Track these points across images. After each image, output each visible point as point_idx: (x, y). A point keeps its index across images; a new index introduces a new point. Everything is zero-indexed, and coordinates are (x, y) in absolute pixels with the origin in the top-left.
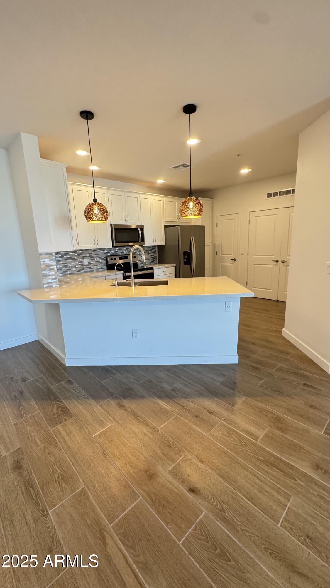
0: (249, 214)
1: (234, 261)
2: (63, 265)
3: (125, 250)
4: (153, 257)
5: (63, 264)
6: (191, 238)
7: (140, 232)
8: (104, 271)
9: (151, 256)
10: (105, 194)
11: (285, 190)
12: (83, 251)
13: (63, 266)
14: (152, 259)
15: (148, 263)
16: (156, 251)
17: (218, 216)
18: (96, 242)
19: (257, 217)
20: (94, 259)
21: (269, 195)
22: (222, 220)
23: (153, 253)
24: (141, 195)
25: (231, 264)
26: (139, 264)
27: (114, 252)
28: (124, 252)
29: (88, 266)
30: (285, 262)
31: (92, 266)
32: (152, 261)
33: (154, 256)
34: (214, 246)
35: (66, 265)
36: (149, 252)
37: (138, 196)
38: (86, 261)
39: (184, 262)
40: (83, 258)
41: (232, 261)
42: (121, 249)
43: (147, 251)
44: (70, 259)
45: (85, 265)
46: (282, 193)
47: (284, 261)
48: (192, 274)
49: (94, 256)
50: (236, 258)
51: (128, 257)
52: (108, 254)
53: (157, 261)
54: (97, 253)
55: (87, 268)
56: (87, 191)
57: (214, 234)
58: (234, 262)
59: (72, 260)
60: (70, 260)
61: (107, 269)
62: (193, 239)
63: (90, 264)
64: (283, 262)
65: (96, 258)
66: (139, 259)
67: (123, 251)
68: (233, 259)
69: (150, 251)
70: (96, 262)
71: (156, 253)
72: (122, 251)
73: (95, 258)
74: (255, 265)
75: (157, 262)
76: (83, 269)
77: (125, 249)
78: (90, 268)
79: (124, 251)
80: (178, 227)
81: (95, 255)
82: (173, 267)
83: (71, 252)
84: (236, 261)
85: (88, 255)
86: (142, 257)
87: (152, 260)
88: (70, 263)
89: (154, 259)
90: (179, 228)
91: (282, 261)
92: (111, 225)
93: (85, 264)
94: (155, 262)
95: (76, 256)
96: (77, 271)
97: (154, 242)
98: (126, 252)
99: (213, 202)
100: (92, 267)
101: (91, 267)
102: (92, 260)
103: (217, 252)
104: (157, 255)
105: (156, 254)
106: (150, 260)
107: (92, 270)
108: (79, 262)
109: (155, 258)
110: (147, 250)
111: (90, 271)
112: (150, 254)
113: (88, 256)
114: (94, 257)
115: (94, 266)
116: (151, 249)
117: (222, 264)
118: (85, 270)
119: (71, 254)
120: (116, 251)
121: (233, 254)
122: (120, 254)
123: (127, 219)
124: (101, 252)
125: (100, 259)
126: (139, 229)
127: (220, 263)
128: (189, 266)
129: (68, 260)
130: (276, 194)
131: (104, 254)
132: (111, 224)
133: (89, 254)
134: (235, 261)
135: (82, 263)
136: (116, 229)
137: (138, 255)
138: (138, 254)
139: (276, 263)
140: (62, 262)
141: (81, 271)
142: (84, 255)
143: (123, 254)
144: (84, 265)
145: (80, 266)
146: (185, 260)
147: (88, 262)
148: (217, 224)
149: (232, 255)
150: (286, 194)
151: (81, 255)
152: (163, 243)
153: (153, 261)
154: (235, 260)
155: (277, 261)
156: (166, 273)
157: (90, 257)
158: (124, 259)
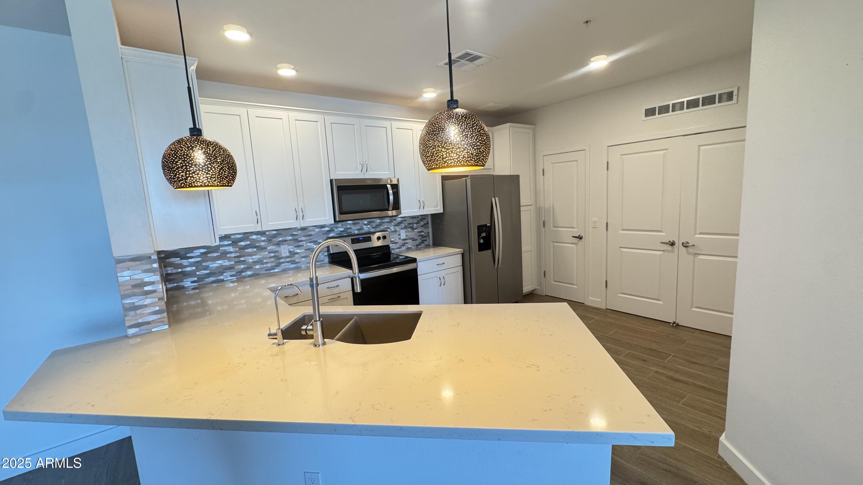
0: (608, 150)
1: (578, 239)
2: (237, 260)
3: (365, 225)
4: (423, 233)
5: (235, 257)
6: (493, 199)
7: (391, 192)
8: (324, 266)
9: (419, 232)
10: (319, 123)
11: (685, 100)
12: (279, 232)
13: (235, 262)
14: (420, 237)
15: (413, 246)
16: (427, 223)
17: (544, 156)
18: (300, 214)
19: (623, 156)
20: (303, 245)
21: (650, 112)
22: (553, 163)
23: (422, 226)
24: (393, 123)
25: (574, 246)
26: (393, 249)
27: (343, 229)
28: (363, 229)
29: (288, 260)
30: (689, 247)
31: (296, 258)
32: (420, 241)
33: (425, 233)
34: (539, 211)
35: (242, 259)
36: (415, 225)
37: (387, 124)
38: (284, 250)
39: (480, 244)
40: (279, 244)
41: (575, 240)
42: (359, 223)
43: (410, 224)
44: (251, 248)
45: (283, 258)
46: (678, 107)
47: (688, 243)
48: (496, 267)
49: (302, 239)
50: (582, 234)
51: (370, 237)
52: (330, 233)
53: (430, 241)
54: (308, 234)
55: (288, 262)
56: (281, 119)
57: (538, 188)
58: (579, 241)
59: (255, 250)
60: (250, 250)
61: (329, 263)
62: (496, 201)
63: (292, 254)
64: (685, 245)
65: (307, 243)
66: (395, 239)
67: (362, 227)
68: (577, 236)
69: (417, 223)
70: (305, 250)
71: (428, 227)
72: (359, 227)
73: (304, 243)
74: (623, 249)
75: (431, 244)
76: (278, 265)
77: (366, 222)
78: (293, 262)
79: (365, 227)
80: (466, 179)
81: (305, 236)
82: (459, 255)
83: (252, 233)
84: (583, 239)
85: (291, 238)
86: (399, 235)
87: (420, 239)
88: (250, 255)
89: (423, 238)
90: (469, 181)
91: (683, 243)
92: (331, 181)
93: (283, 255)
94: (426, 243)
95: (264, 241)
96: (266, 270)
97: (422, 207)
98: (367, 229)
99: (534, 130)
100: (297, 260)
101: (295, 261)
102: (299, 246)
103: (544, 221)
104: (430, 230)
105: (428, 229)
106: (417, 240)
107: (298, 265)
108: (269, 253)
109: (426, 237)
110: (411, 222)
111: (293, 269)
112: (416, 229)
113: (290, 240)
114: (302, 241)
115: (302, 257)
116: (417, 219)
117: (555, 244)
118: (283, 266)
119: (254, 237)
120: (348, 226)
121: (576, 227)
122: (356, 232)
123: (364, 167)
124: (317, 230)
125: (314, 244)
126: (389, 186)
127: (552, 243)
128: (489, 252)
129: (246, 251)
130: (664, 110)
131: (323, 234)
132: (331, 178)
133: (292, 236)
134: (581, 240)
135: (276, 254)
136: (339, 188)
137: (392, 232)
138: (393, 230)
139: (669, 248)
140: (233, 255)
141: (275, 269)
142: (281, 239)
143: (362, 232)
144: (280, 256)
145: (273, 259)
146: (482, 241)
147: (290, 252)
148: (543, 170)
149: (574, 228)
150: (687, 108)
151: (274, 240)
152: (439, 209)
153: (423, 242)
154: (580, 238)
155: (672, 244)
156: (444, 267)
157: (293, 242)
158: (363, 241)
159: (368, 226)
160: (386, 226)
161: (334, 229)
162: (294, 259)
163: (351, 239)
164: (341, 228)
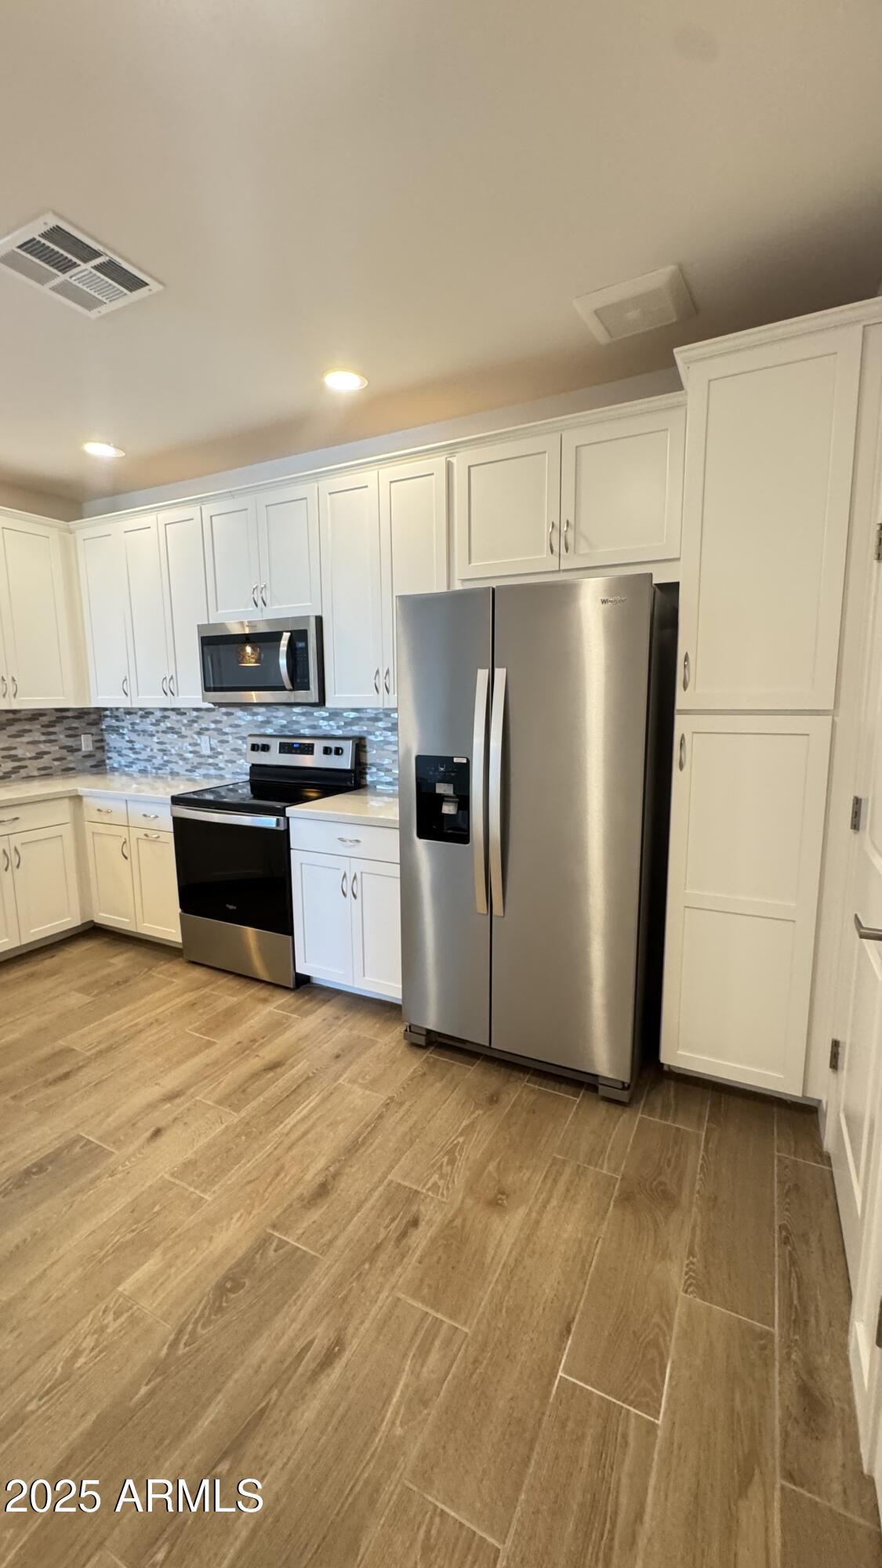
12: (201, 714)
31: (220, 761)
49: (227, 730)
51: (315, 745)
54: (236, 722)
55: (208, 765)
59: (176, 736)
63: (215, 752)
65: (233, 738)
70: (232, 750)
73: (230, 738)
76: (198, 766)
78: (215, 766)
81: (231, 726)
82: (393, 832)
85: (213, 726)
88: (172, 743)
93: (203, 753)
95: (184, 725)
96: (185, 770)
97: (382, 689)
100: (221, 765)
101: (217, 765)
102: (222, 742)
107: (221, 772)
108: (190, 744)
113: (214, 729)
114: (227, 734)
115: (227, 761)
119: (174, 717)
120: (294, 718)
129: (168, 736)
131: (256, 726)
133: (216, 722)
135: (197, 749)
141: (195, 771)
142: (203, 726)
144: (199, 754)
145: (192, 756)
146: (451, 809)
151: (195, 726)
156: (355, 851)
157: (216, 732)
158: (298, 751)
159: (331, 723)
160: (365, 728)
161: (273, 719)
162: (217, 762)
163: (280, 743)
164: (282, 718)
